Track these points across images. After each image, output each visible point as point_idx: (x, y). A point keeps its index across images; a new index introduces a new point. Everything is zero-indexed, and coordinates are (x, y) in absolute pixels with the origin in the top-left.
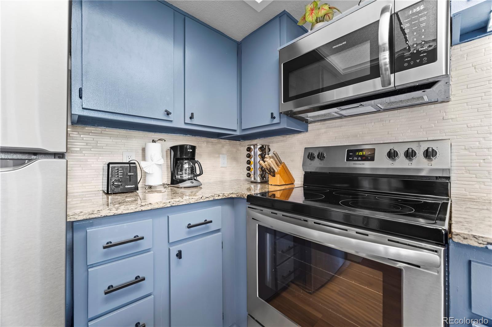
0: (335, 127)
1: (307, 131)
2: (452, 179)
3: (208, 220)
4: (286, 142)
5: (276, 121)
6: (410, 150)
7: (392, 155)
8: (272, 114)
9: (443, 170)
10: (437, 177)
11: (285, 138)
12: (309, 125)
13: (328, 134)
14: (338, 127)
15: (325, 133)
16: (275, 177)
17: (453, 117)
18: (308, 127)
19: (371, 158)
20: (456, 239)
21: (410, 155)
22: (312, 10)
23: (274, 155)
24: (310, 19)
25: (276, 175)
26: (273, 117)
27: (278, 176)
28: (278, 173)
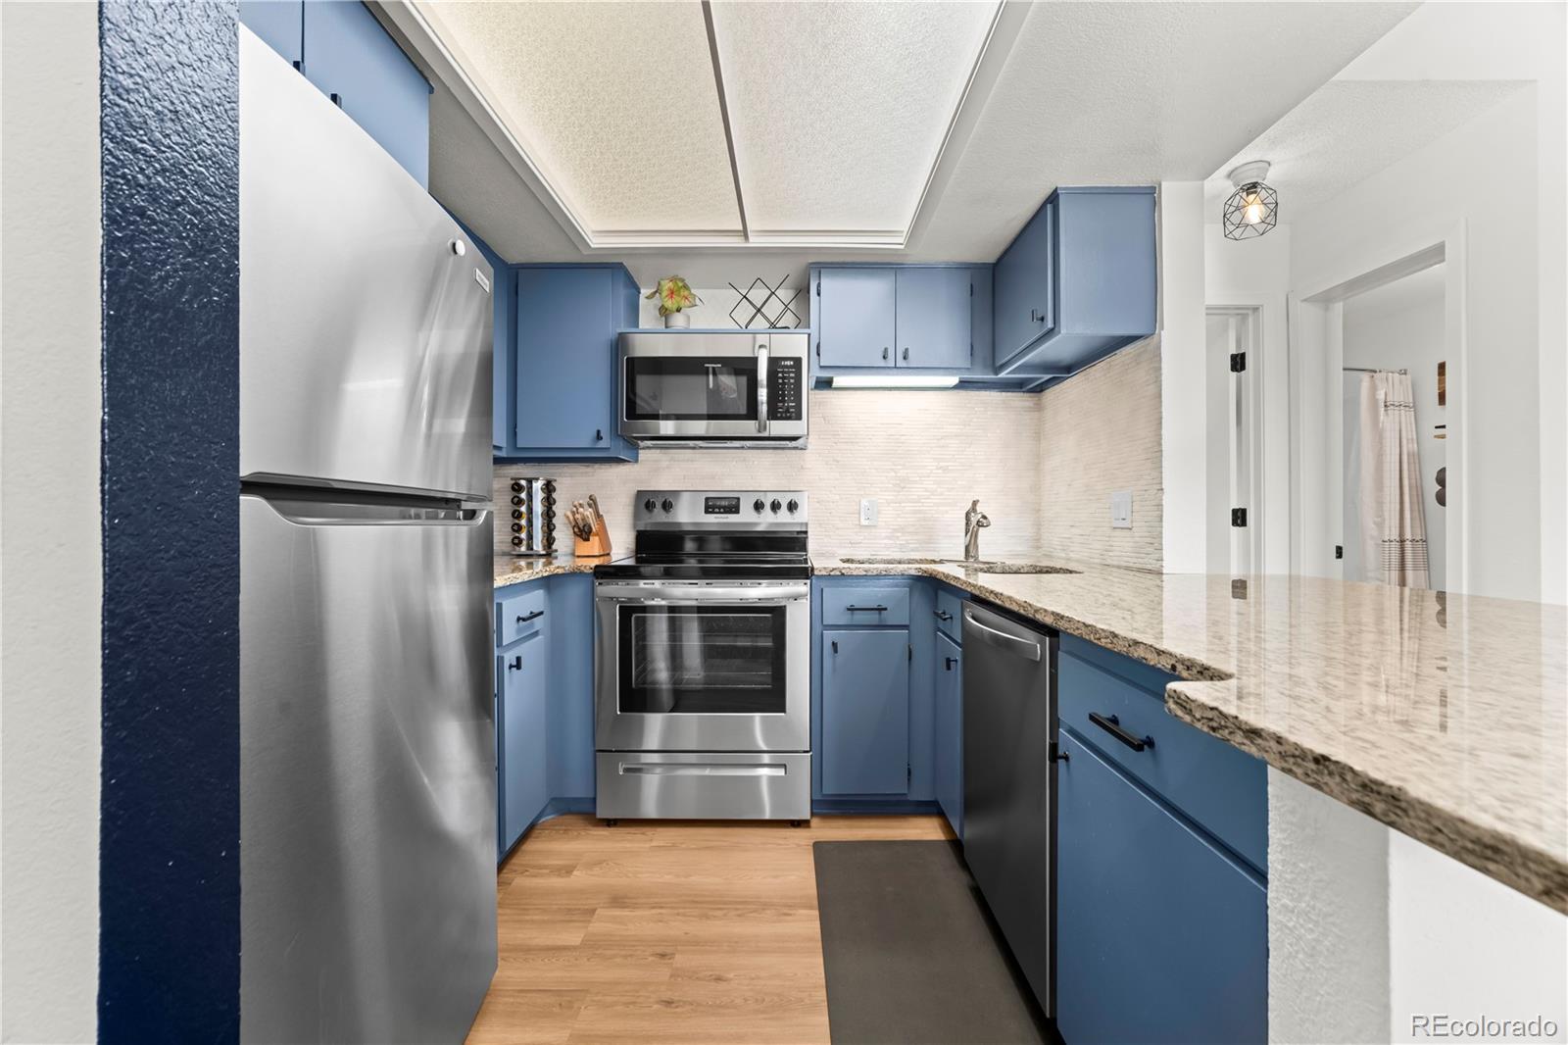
0: (684, 461)
1: (636, 461)
2: (809, 534)
3: (536, 611)
4: (593, 476)
5: (602, 444)
6: (777, 502)
7: (758, 506)
8: (599, 432)
9: (802, 524)
10: (798, 532)
11: (589, 470)
12: (640, 451)
13: (673, 470)
14: (688, 460)
15: (668, 468)
16: (590, 540)
17: (810, 466)
18: (638, 453)
19: (735, 510)
20: (816, 573)
21: (775, 507)
22: (672, 293)
23: (593, 502)
24: (669, 304)
25: (591, 538)
26: (599, 437)
27: (595, 540)
28: (597, 535)
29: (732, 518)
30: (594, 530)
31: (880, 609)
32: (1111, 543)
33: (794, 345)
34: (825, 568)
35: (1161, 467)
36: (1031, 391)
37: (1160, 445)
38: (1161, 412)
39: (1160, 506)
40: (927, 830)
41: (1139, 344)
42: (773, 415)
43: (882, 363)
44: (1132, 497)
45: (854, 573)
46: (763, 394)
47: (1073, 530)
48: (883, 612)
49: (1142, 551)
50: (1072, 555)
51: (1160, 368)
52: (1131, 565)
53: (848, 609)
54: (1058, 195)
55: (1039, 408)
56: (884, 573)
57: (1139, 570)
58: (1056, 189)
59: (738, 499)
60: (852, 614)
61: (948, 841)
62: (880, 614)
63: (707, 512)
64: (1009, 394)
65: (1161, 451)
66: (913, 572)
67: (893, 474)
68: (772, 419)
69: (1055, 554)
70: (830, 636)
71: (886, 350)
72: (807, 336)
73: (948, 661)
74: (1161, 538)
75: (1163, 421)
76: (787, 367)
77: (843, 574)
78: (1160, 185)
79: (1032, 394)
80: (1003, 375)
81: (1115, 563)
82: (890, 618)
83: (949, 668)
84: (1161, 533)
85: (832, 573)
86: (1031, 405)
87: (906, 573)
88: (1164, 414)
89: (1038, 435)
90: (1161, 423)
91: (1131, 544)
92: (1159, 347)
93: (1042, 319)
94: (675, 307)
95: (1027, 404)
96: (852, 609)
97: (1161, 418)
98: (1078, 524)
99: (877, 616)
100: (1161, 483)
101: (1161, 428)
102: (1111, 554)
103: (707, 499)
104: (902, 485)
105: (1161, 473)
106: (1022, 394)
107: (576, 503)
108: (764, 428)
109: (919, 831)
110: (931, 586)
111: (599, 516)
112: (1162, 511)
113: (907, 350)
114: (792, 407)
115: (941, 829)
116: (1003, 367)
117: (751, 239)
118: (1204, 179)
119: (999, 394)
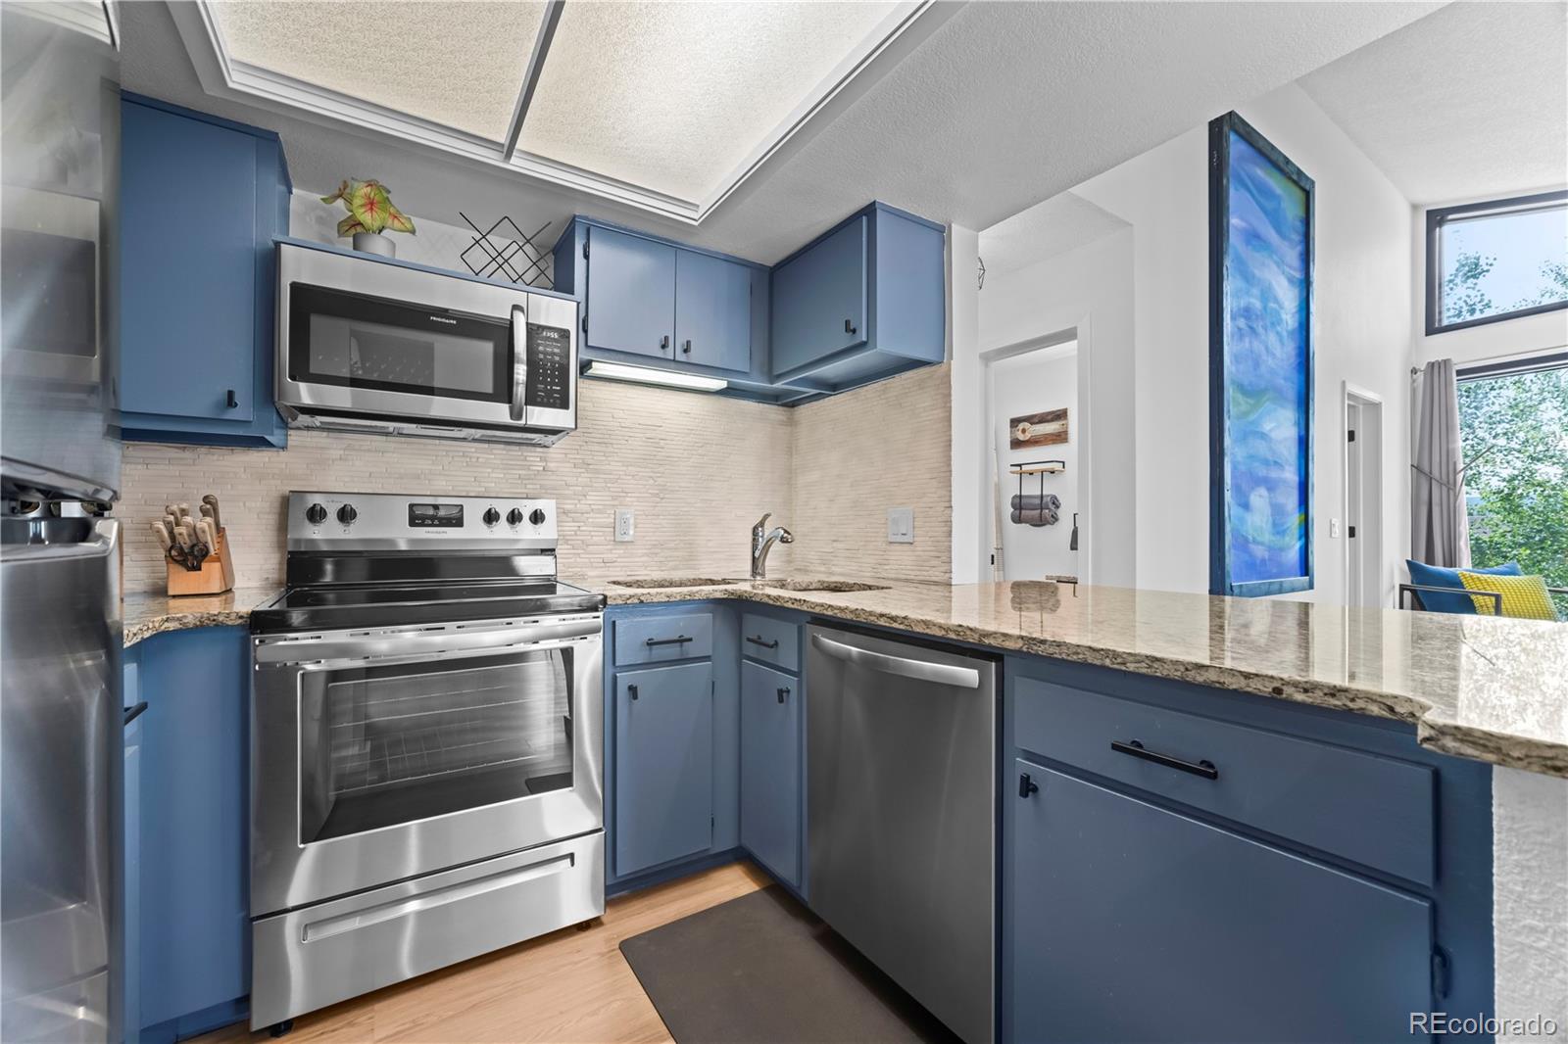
0: (369, 451)
1: (282, 447)
5: (233, 414)
6: (516, 511)
7: (490, 517)
8: (231, 394)
10: (542, 550)
12: (290, 432)
13: (351, 463)
14: (376, 451)
15: (341, 458)
16: (200, 569)
17: (553, 469)
18: (287, 436)
19: (457, 521)
20: (608, 602)
21: (514, 518)
22: (372, 204)
23: (210, 507)
24: (365, 217)
25: (204, 566)
26: (230, 400)
27: (211, 570)
28: (218, 559)
29: (451, 533)
30: (212, 552)
31: (681, 641)
32: (885, 557)
33: (558, 312)
34: (620, 596)
35: (951, 486)
36: (784, 405)
37: (950, 465)
38: (950, 435)
39: (948, 523)
40: (733, 885)
41: (922, 371)
42: (532, 399)
43: (659, 353)
44: (914, 513)
45: (655, 600)
46: (521, 372)
47: (835, 544)
48: (686, 644)
49: (926, 564)
50: (834, 569)
51: (950, 395)
52: (912, 577)
53: (648, 644)
54: (876, 210)
55: (791, 422)
56: (689, 598)
57: (922, 582)
58: (875, 202)
59: (461, 507)
60: (650, 650)
61: (764, 889)
62: (681, 646)
63: (412, 523)
64: (766, 406)
65: (951, 471)
66: (718, 595)
67: (651, 482)
68: (531, 405)
69: (812, 568)
70: (625, 679)
71: (666, 338)
72: (575, 304)
73: (780, 692)
74: (950, 551)
75: (953, 443)
76: (548, 338)
77: (642, 602)
78: (950, 227)
79: (785, 409)
80: (779, 385)
81: (893, 576)
82: (692, 649)
83: (781, 700)
84: (950, 547)
85: (628, 602)
86: (784, 418)
87: (711, 597)
88: (953, 437)
89: (790, 450)
90: (950, 445)
91: (914, 558)
92: (948, 375)
93: (854, 331)
94: (377, 224)
95: (781, 417)
96: (651, 644)
97: (950, 441)
98: (840, 539)
99: (679, 649)
100: (950, 501)
101: (950, 450)
102: (886, 567)
103: (411, 506)
104: (662, 496)
105: (950, 491)
106: (776, 407)
107: (175, 508)
108: (516, 414)
109: (727, 888)
110: (736, 609)
111: (220, 530)
112: (951, 527)
113: (688, 342)
114: (556, 391)
115: (749, 877)
116: (779, 377)
117: (513, 160)
118: (979, 231)
119: (757, 404)
